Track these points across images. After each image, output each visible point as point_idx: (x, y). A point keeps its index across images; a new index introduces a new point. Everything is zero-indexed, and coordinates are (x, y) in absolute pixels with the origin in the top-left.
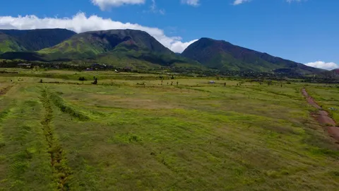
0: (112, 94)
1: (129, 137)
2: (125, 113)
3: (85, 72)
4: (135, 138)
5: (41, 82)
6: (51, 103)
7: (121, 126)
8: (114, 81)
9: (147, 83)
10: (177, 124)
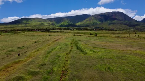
0: (102, 41)
1: (106, 67)
2: (106, 51)
3: (93, 31)
4: (109, 68)
5: (74, 35)
6: (74, 45)
7: (102, 59)
8: (105, 35)
9: (121, 36)
10: (138, 61)
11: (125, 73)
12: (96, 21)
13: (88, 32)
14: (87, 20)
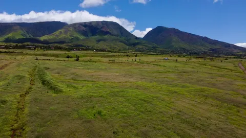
0: (88, 69)
1: (95, 111)
2: (95, 85)
3: (73, 52)
4: (99, 113)
5: (37, 59)
7: (89, 98)
8: (92, 58)
10: (140, 97)
11: (123, 117)
12: (76, 35)
13: (63, 52)
14: (61, 32)
